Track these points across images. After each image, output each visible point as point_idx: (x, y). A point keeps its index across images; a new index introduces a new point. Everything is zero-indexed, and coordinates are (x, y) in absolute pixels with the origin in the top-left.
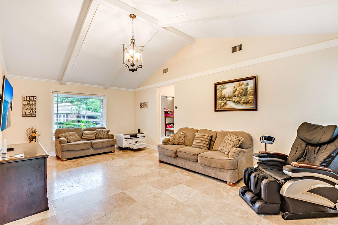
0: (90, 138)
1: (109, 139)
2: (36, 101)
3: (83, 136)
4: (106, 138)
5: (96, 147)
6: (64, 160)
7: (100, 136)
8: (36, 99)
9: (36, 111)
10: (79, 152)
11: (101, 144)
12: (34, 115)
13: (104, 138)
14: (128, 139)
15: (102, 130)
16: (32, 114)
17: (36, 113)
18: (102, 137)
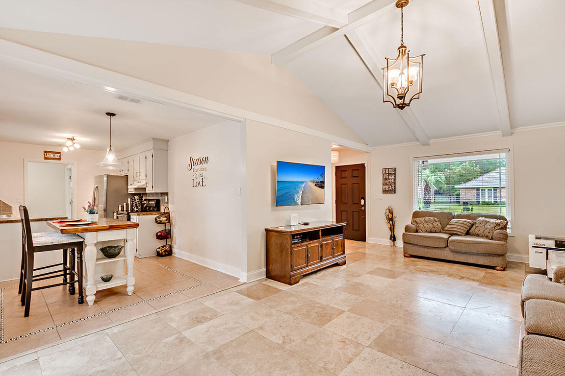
0: (455, 231)
1: (492, 239)
2: (395, 174)
3: (448, 226)
4: (487, 237)
5: (454, 248)
6: (407, 255)
7: (477, 231)
8: (395, 171)
9: (395, 187)
10: (426, 250)
11: (463, 245)
12: (394, 191)
13: (482, 237)
14: (548, 249)
15: (488, 220)
16: (391, 190)
17: (395, 188)
18: (479, 233)
